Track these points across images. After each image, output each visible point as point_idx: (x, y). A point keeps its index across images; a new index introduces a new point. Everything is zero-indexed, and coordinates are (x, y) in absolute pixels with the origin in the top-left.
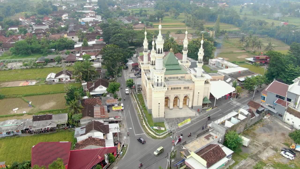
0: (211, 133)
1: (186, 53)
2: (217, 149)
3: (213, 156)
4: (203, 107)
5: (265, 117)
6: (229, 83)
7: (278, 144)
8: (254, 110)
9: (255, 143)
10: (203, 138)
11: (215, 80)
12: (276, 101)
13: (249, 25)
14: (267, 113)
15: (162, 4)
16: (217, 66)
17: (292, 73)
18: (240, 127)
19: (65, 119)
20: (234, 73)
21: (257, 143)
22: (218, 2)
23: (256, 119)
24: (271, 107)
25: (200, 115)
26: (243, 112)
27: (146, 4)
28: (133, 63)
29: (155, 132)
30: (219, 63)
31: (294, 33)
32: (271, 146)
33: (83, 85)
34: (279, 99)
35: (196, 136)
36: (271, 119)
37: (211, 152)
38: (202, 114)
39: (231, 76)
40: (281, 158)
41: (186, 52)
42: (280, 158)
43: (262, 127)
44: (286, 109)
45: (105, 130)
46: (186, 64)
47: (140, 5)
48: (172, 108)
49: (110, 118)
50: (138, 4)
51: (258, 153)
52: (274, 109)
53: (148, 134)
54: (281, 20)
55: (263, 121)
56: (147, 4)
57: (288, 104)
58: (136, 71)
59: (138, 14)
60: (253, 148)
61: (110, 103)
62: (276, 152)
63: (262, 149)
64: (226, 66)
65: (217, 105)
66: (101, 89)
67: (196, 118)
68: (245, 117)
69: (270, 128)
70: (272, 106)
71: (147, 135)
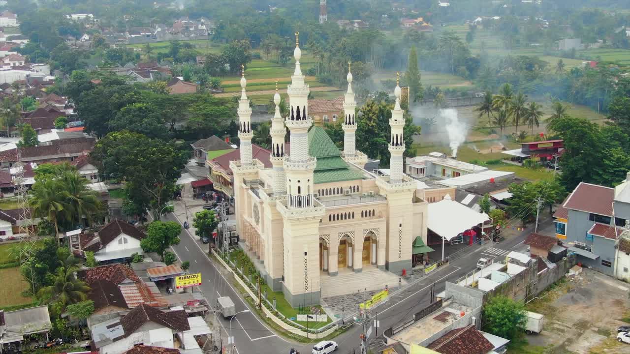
0: (448, 310)
1: (352, 131)
2: (469, 335)
3: (462, 348)
4: (413, 266)
5: (572, 272)
6: (470, 205)
7: (608, 322)
8: (543, 255)
9: (556, 326)
10: (430, 320)
11: (434, 201)
12: (591, 230)
13: (498, 72)
14: (574, 262)
15: (235, 26)
16: (431, 176)
17: (621, 167)
18: (515, 294)
19: (44, 322)
20: (478, 183)
21: (559, 325)
22: (400, 17)
23: (551, 276)
24: (583, 248)
25: (408, 282)
26: (518, 259)
27: (185, 28)
28: (192, 179)
29: (303, 327)
30: (434, 165)
31: (617, 84)
32: (595, 327)
33: (69, 237)
34: (596, 224)
35: (414, 316)
36: (586, 275)
37: (457, 341)
38: (416, 281)
39: (472, 191)
40: (620, 347)
41: (353, 128)
42: (618, 346)
43: (568, 294)
44: (616, 243)
45: (178, 322)
46: (356, 161)
47: (163, 31)
48: (336, 270)
49: (171, 308)
50: (155, 28)
51: (566, 343)
52: (590, 251)
53: (286, 333)
54: (581, 58)
55: (566, 280)
56: (187, 28)
57: (620, 232)
58: (207, 202)
59: (166, 56)
60: (553, 336)
61: (160, 275)
62: (606, 337)
63: (575, 335)
64: (454, 173)
65: (448, 257)
66: (123, 247)
67: (400, 290)
68: (523, 268)
69: (587, 293)
70: (585, 246)
71: (284, 337)
